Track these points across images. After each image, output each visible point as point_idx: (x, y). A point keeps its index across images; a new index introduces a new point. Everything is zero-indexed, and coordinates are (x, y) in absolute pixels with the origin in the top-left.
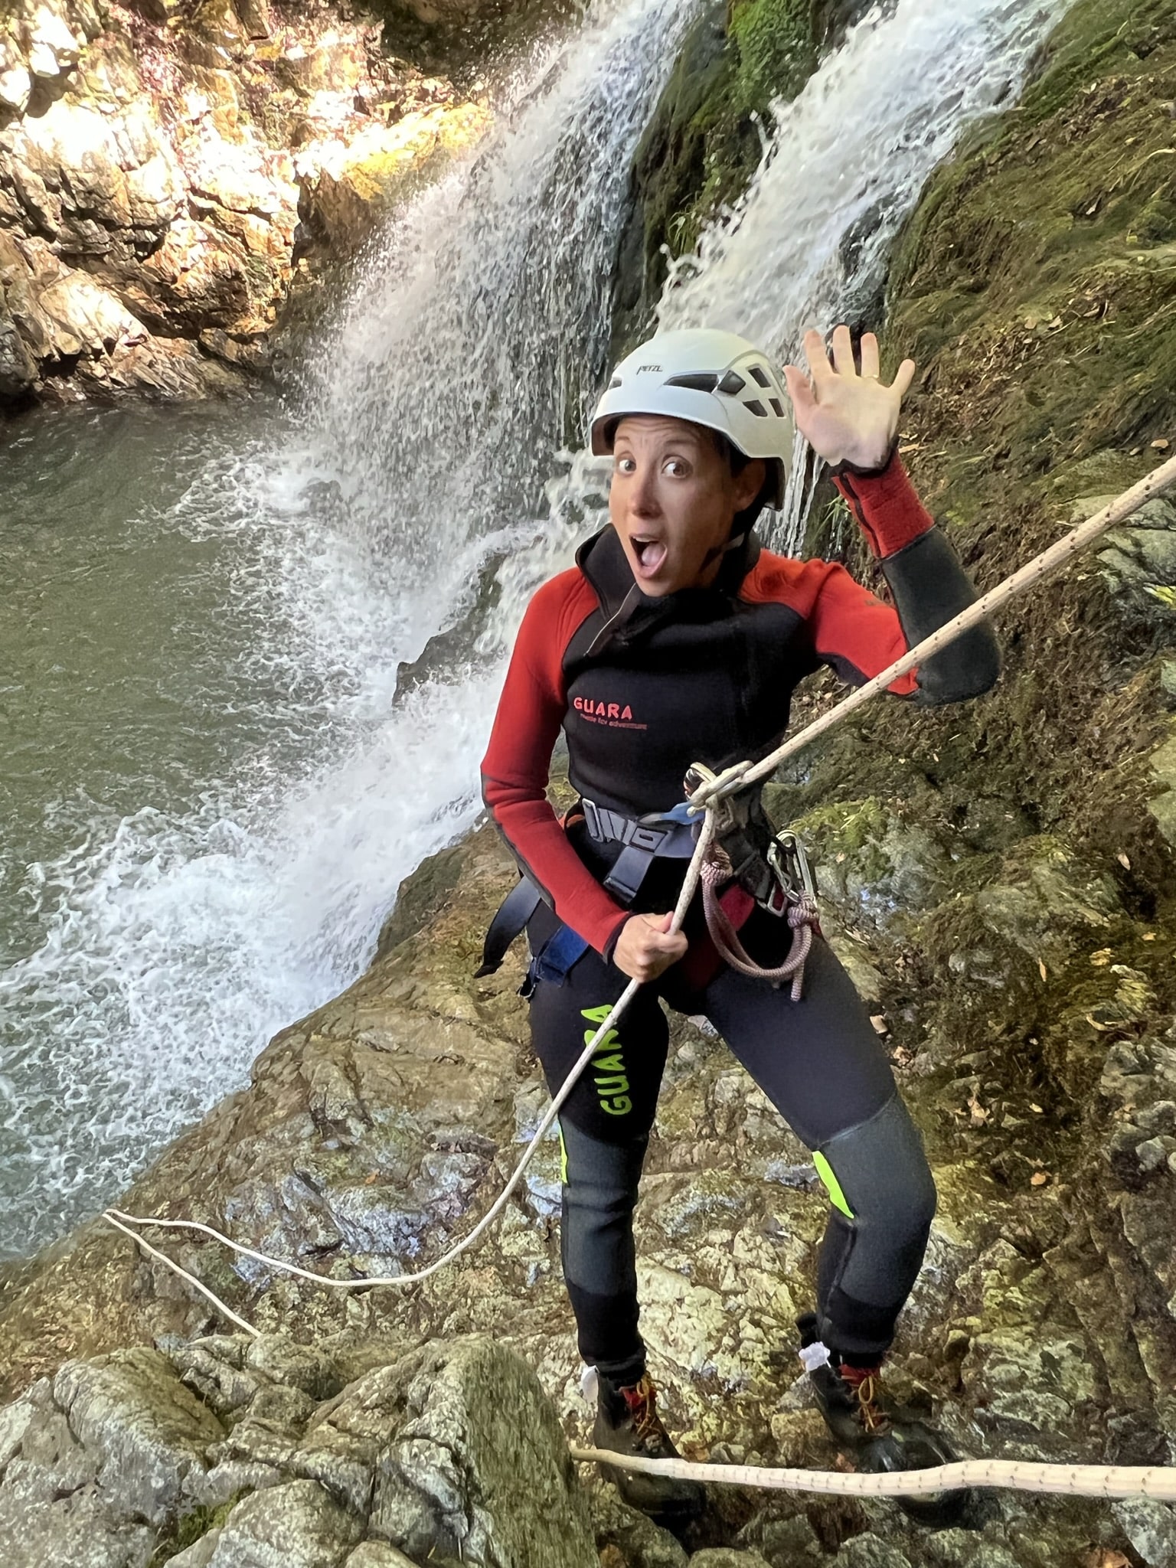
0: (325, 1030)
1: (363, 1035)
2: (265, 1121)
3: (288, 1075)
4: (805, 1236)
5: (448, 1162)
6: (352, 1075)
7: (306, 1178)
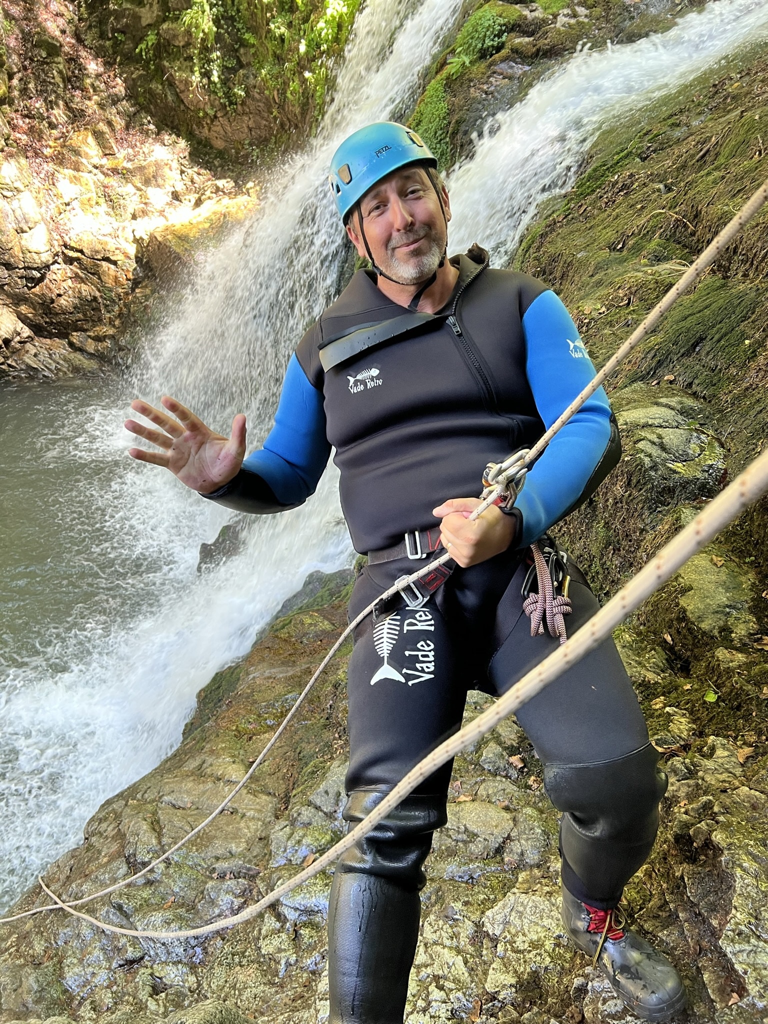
0: (139, 796)
1: (166, 798)
2: (92, 867)
3: (111, 831)
4: (473, 918)
5: (225, 887)
6: (157, 828)
7: (120, 908)
